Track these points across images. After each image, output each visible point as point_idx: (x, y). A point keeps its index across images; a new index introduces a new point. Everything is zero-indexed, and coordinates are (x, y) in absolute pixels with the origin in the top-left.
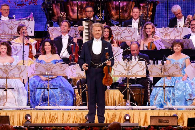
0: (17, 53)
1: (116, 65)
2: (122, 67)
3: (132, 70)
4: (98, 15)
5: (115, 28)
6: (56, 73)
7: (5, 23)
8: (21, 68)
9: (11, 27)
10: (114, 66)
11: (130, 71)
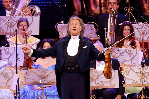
0: (9, 57)
1: (128, 72)
2: (136, 74)
3: (148, 77)
4: (126, 9)
5: (140, 25)
6: (52, 81)
7: (3, 20)
8: (8, 74)
9: (9, 24)
10: (125, 73)
11: (146, 80)
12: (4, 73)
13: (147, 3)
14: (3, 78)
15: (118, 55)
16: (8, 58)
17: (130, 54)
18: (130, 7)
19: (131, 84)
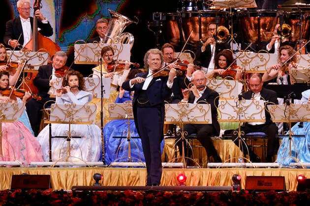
1: (224, 105)
3: (246, 112)
7: (89, 47)
8: (91, 108)
9: (97, 52)
10: (221, 107)
11: (243, 114)
12: (86, 107)
13: (252, 29)
14: (85, 111)
15: (215, 87)
16: (93, 90)
17: (228, 86)
18: (233, 34)
19: (227, 119)
